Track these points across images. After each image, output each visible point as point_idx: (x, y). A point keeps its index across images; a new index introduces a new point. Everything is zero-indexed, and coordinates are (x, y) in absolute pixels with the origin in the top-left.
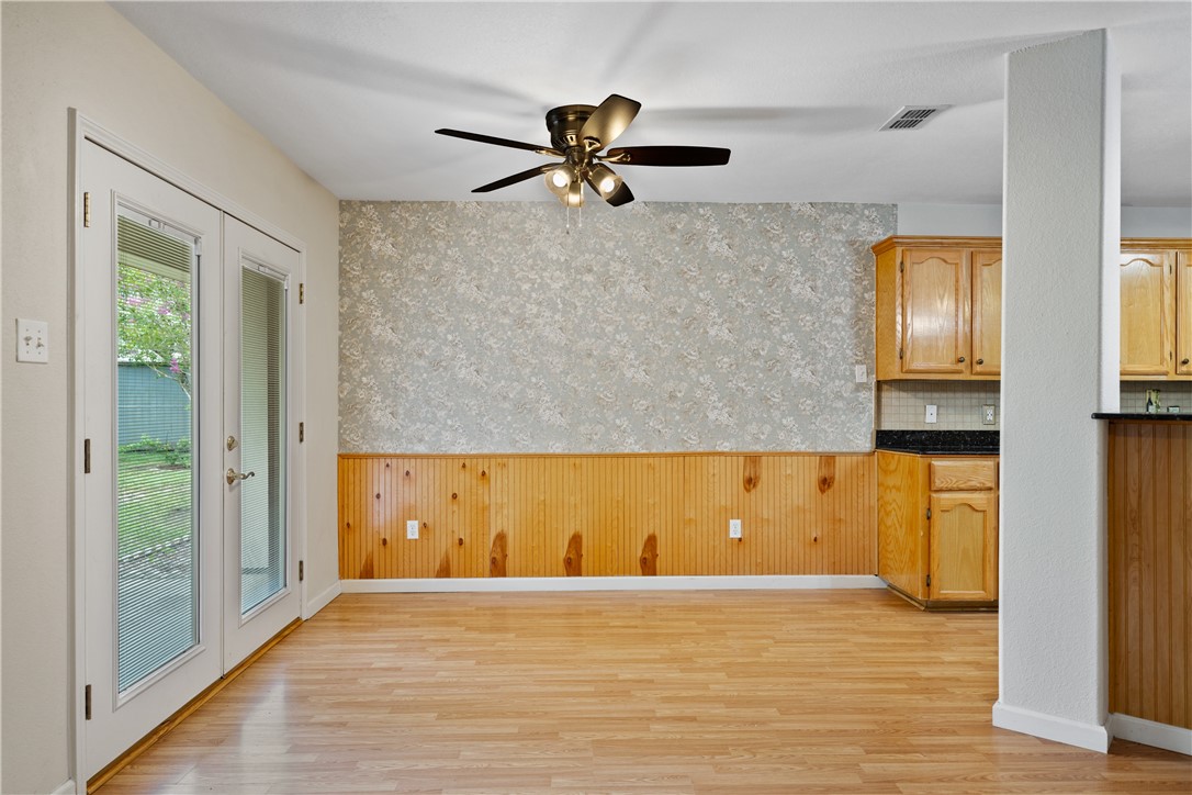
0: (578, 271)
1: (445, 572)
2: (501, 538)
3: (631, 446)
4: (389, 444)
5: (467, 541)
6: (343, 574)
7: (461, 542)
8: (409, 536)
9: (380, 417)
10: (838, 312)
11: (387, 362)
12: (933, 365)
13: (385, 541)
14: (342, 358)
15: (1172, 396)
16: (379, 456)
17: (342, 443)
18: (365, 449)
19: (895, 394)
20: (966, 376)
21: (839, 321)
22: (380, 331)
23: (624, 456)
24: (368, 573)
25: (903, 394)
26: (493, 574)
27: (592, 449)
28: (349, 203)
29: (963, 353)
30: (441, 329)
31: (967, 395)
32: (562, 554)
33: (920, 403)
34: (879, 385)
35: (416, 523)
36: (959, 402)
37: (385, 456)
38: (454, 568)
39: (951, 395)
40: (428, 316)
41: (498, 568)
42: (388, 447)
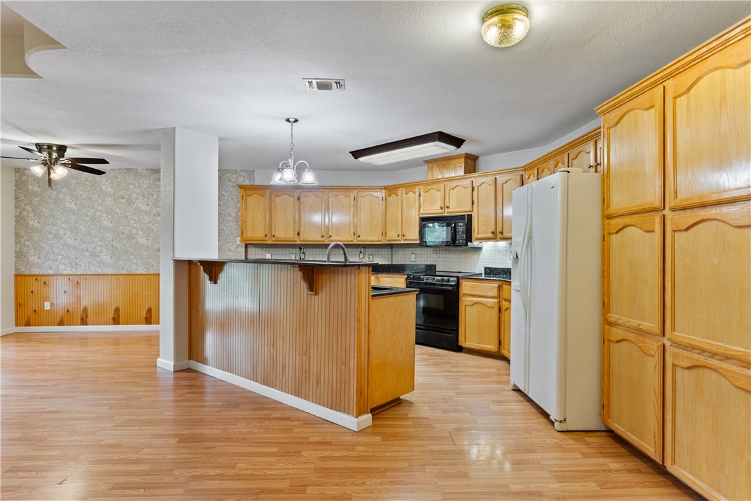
0: (118, 198)
1: (61, 323)
2: (85, 310)
3: (141, 271)
4: (37, 270)
5: (71, 310)
6: (17, 325)
7: (68, 311)
8: (46, 309)
9: (33, 258)
10: (230, 215)
11: (36, 236)
13: (35, 311)
14: (17, 234)
15: (370, 250)
16: (32, 275)
17: (16, 269)
18: (27, 272)
19: (254, 249)
22: (33, 223)
23: (138, 275)
24: (28, 324)
25: (257, 249)
26: (81, 324)
27: (124, 272)
28: (19, 169)
30: (59, 222)
31: (284, 249)
32: (111, 316)
33: (264, 253)
34: (246, 246)
35: (48, 303)
36: (281, 252)
37: (35, 275)
38: (65, 321)
39: (277, 249)
40: (53, 216)
41: (84, 322)
42: (36, 271)
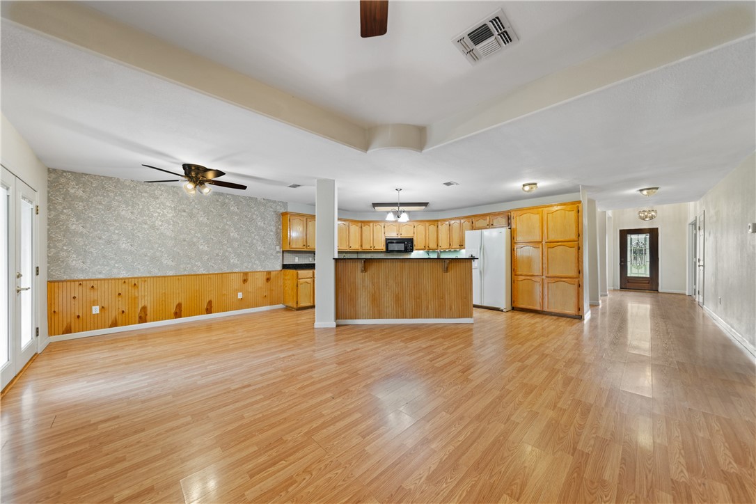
1: (114, 324)
2: (144, 308)
3: (202, 271)
4: (81, 275)
5: (126, 311)
7: (123, 312)
8: (94, 312)
9: (75, 262)
10: (271, 231)
11: (80, 241)
12: (298, 247)
13: (78, 317)
14: (49, 238)
16: (74, 281)
17: (48, 276)
18: (65, 278)
19: (287, 254)
20: (305, 250)
21: (272, 233)
22: (75, 226)
23: (199, 275)
24: (68, 330)
25: (289, 254)
26: (139, 323)
27: (186, 273)
28: (55, 170)
29: (305, 244)
30: (112, 228)
31: (306, 254)
32: (173, 311)
33: (294, 256)
34: (283, 251)
35: (98, 307)
37: (78, 281)
38: (119, 322)
39: (301, 254)
40: (104, 223)
41: (142, 319)
42: (81, 277)
